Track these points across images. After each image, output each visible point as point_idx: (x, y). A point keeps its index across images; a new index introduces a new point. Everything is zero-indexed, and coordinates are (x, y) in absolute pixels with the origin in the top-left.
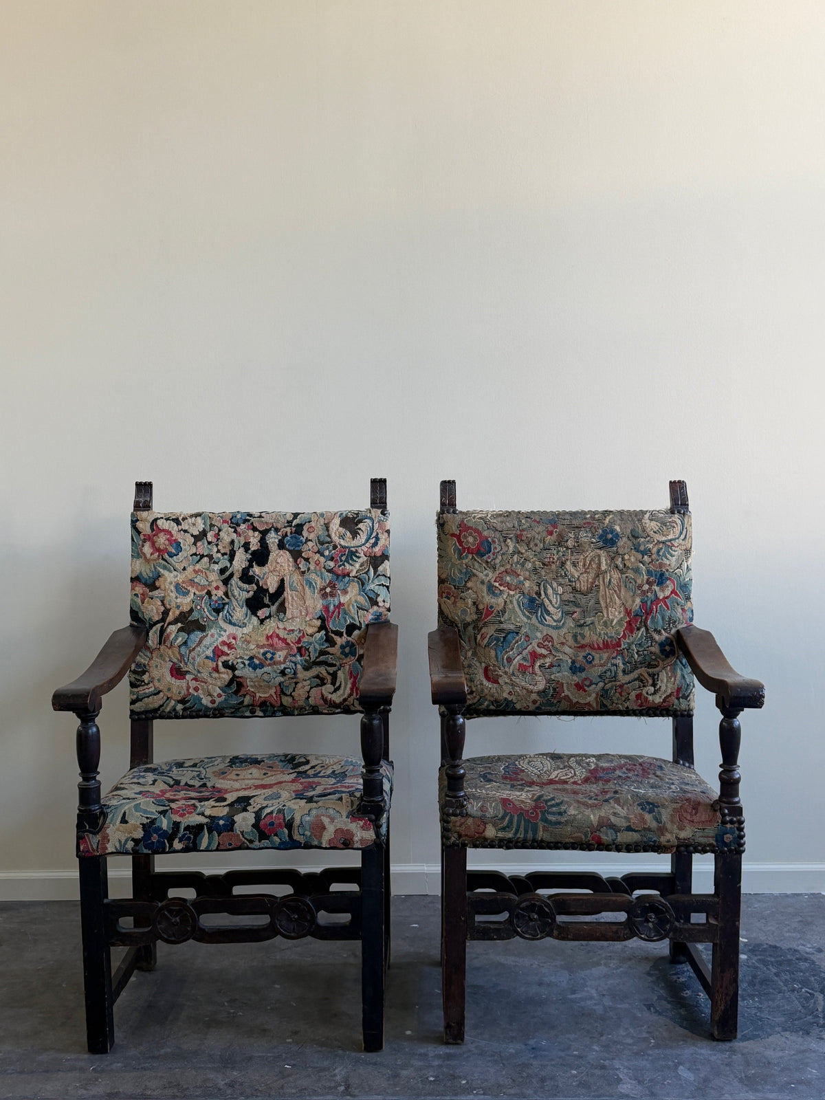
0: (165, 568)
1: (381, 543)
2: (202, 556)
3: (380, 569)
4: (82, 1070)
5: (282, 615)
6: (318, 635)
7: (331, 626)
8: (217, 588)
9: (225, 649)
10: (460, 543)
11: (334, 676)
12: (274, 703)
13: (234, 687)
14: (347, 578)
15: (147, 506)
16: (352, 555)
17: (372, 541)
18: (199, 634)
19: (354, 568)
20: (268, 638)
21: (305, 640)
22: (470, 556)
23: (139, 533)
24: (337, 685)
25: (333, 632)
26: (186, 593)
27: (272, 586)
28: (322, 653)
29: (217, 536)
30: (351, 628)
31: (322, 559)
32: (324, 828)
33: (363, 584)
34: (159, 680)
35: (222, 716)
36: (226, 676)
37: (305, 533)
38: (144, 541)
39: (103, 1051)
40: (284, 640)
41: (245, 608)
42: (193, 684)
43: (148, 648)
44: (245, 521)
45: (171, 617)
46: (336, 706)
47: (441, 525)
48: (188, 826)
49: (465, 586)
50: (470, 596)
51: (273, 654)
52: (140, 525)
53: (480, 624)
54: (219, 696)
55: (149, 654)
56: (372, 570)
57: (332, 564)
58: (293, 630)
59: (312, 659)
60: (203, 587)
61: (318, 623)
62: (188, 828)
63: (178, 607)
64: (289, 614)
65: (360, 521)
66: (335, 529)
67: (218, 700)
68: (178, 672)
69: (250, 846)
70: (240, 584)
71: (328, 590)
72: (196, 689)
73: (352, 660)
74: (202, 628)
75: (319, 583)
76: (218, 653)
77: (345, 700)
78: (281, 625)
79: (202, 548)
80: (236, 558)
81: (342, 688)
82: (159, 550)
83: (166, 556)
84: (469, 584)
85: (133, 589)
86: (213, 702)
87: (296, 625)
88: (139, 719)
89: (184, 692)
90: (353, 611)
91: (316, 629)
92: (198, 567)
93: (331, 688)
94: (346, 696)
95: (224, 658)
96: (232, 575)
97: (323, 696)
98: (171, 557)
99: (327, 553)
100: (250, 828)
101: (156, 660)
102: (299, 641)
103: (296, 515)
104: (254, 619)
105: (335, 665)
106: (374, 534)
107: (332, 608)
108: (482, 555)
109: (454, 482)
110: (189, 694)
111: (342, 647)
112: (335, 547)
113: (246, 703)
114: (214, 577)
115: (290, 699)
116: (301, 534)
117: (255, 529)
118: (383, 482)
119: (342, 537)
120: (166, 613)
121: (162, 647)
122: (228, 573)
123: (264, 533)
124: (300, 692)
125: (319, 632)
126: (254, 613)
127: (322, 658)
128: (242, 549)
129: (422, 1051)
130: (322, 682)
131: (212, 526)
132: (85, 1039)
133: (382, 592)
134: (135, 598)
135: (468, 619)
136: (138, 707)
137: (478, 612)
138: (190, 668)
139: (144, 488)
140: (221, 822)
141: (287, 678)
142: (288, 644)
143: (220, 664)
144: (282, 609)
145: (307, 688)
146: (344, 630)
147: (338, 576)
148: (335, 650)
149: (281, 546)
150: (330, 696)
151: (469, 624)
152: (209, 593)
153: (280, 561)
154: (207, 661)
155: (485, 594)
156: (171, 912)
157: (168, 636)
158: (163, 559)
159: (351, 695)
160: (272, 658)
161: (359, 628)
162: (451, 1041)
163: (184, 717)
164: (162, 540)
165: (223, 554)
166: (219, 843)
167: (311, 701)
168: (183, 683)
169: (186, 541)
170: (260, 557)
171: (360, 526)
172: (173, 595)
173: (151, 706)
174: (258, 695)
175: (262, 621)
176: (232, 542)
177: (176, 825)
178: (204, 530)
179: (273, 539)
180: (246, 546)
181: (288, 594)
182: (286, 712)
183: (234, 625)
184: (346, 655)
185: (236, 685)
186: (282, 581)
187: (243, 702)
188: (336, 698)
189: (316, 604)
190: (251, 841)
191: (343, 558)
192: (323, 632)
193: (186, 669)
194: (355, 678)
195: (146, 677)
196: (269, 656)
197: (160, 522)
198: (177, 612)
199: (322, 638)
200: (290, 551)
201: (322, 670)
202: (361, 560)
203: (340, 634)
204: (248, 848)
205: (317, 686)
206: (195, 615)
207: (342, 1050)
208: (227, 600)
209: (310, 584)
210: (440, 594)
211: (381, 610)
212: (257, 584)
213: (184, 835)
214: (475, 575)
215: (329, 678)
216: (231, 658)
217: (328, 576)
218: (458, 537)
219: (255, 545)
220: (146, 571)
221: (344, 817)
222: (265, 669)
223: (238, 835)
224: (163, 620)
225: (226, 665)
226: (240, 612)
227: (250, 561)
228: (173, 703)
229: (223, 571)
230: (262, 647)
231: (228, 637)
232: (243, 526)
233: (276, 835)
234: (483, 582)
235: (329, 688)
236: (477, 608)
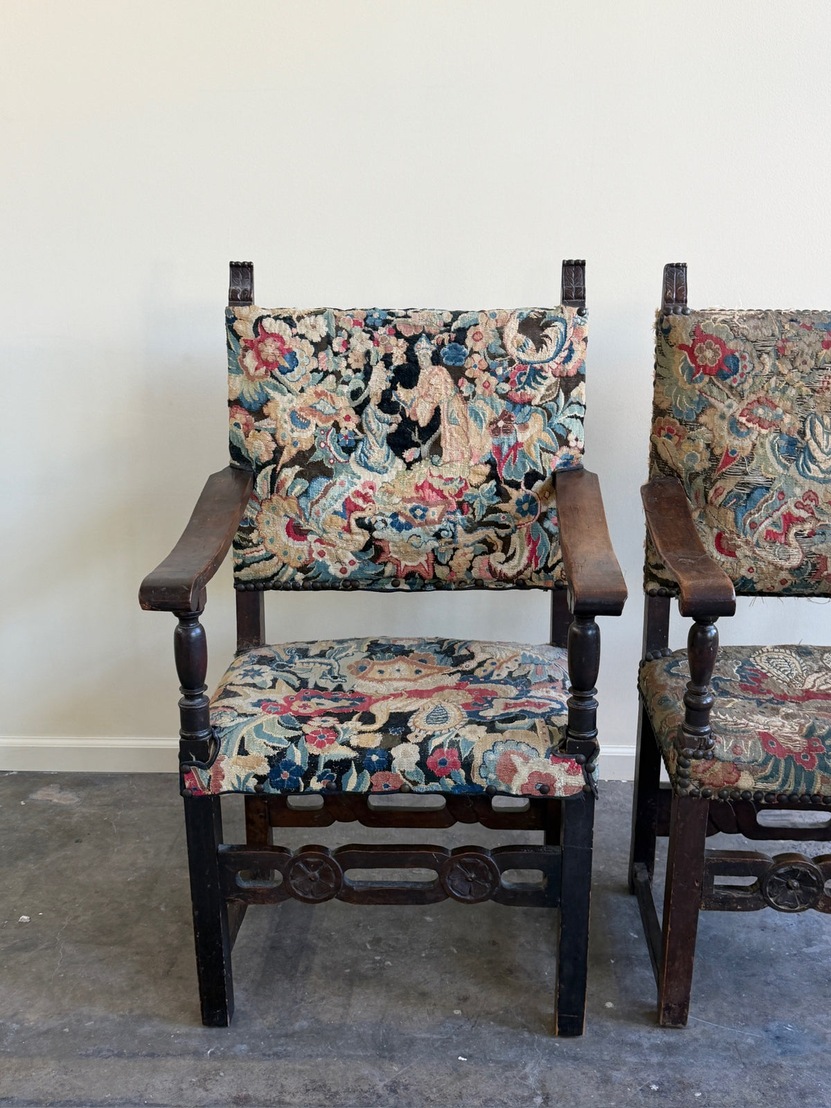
0: (275, 388)
1: (575, 357)
2: (326, 374)
3: (574, 393)
4: (197, 1054)
5: (436, 458)
6: (486, 487)
7: (504, 474)
8: (348, 418)
9: (360, 502)
10: (694, 359)
11: (507, 541)
12: (425, 575)
13: (372, 553)
14: (527, 408)
15: (247, 299)
16: (536, 374)
17: (564, 354)
18: (322, 482)
19: (537, 393)
20: (417, 488)
21: (470, 491)
22: (707, 379)
23: (238, 337)
24: (510, 552)
25: (507, 482)
26: (305, 425)
27: (424, 419)
28: (492, 510)
29: (346, 344)
30: (532, 477)
31: (493, 380)
32: (515, 771)
33: (550, 416)
34: (272, 541)
35: (355, 588)
36: (361, 538)
37: (469, 342)
38: (246, 349)
39: (223, 1024)
40: (440, 493)
41: (386, 447)
42: (317, 547)
43: (256, 498)
44: (386, 323)
45: (285, 458)
46: (507, 580)
47: (663, 330)
48: (330, 761)
49: (696, 421)
50: (702, 436)
51: (425, 510)
52: (238, 326)
53: (715, 476)
54: (352, 563)
55: (257, 506)
56: (562, 395)
57: (506, 387)
58: (451, 480)
59: (478, 519)
60: (329, 417)
61: (486, 469)
62: (329, 764)
63: (295, 444)
64: (446, 457)
65: (548, 325)
66: (511, 336)
67: (350, 569)
68: (296, 531)
69: (416, 789)
70: (380, 413)
71: (501, 424)
72: (321, 554)
73: (531, 520)
74: (328, 474)
75: (488, 414)
76: (349, 507)
77: (520, 573)
78: (435, 472)
79: (326, 361)
80: (373, 377)
81: (517, 556)
82: (266, 363)
83: (277, 372)
84: (703, 419)
85: (232, 416)
86: (343, 571)
87: (455, 471)
88: (246, 589)
89: (305, 557)
90: (535, 453)
91: (484, 478)
92: (320, 388)
93: (503, 557)
94: (521, 567)
95: (358, 514)
96: (367, 401)
97: (490, 566)
98: (284, 373)
99: (500, 371)
100: (414, 766)
101: (267, 515)
102: (460, 494)
103: (456, 315)
104: (399, 462)
105: (507, 527)
106: (567, 344)
107: (505, 449)
108: (725, 378)
109: (684, 266)
110: (312, 560)
111: (519, 503)
112: (511, 362)
113: (387, 573)
114: (344, 404)
115: (446, 570)
116: (463, 343)
117: (399, 335)
118: (580, 265)
119: (522, 348)
120: (279, 451)
121: (275, 497)
122: (362, 398)
123: (412, 341)
124: (460, 561)
125: (487, 481)
126: (399, 454)
127: (491, 517)
128: (381, 364)
129: (633, 1037)
130: (490, 549)
131: (339, 329)
133: (575, 426)
134: (235, 429)
135: (698, 468)
136: (245, 574)
137: (713, 458)
138: (312, 526)
139: (241, 271)
140: (375, 758)
141: (443, 542)
142: (444, 497)
143: (353, 523)
144: (437, 449)
145: (470, 556)
146: (522, 480)
147: (515, 404)
148: (510, 507)
149: (436, 360)
150: (499, 567)
151: (697, 474)
152: (336, 426)
154: (335, 518)
155: (725, 433)
156: (307, 864)
157: (283, 483)
158: (273, 376)
159: (528, 565)
160: (422, 516)
161: (543, 478)
162: (667, 1024)
163: (305, 588)
164: (270, 349)
165: (356, 371)
166: (372, 784)
167: (475, 573)
168: (302, 546)
169: (304, 351)
170: (407, 375)
171: (548, 331)
172: (288, 426)
173: (262, 575)
174: (403, 563)
175: (409, 466)
176: (368, 354)
177: (314, 759)
178: (328, 336)
179: (424, 350)
180: (387, 360)
181: (445, 428)
182: (439, 585)
183: (371, 469)
184: (524, 513)
185: (374, 549)
186: (437, 410)
187: (383, 572)
188: (509, 570)
189: (484, 443)
190: (415, 783)
191: (523, 379)
192: (493, 483)
193: (307, 527)
194: (535, 544)
195: (254, 536)
196: (419, 512)
197: (267, 323)
198: (294, 451)
199: (490, 490)
200: (447, 367)
201: (490, 533)
202: (547, 383)
203: (517, 486)
204: (411, 791)
205: (483, 553)
206: (318, 456)
207: (530, 1031)
208: (360, 435)
209: (476, 415)
210: (657, 430)
211: (573, 452)
212: (403, 415)
213: (324, 774)
214: (712, 406)
215: (500, 543)
216: (367, 515)
217: (501, 405)
218: (691, 351)
219: (399, 359)
220: (250, 392)
221: (543, 756)
222: (414, 530)
223: (397, 776)
224: (275, 460)
225: (360, 523)
226: (379, 452)
227: (393, 382)
228: (290, 570)
229: (355, 394)
230: (410, 500)
231: (364, 486)
232: (382, 331)
233: (449, 777)
234: (722, 417)
235: (499, 556)
236: (712, 453)
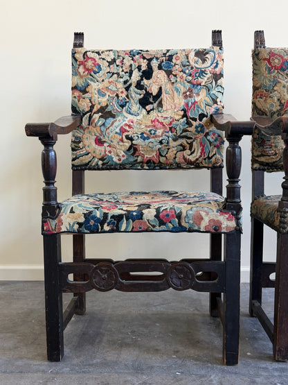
0: (92, 80)
1: (219, 66)
2: (113, 74)
3: (219, 81)
4: (44, 372)
5: (160, 109)
6: (182, 120)
7: (189, 114)
8: (122, 92)
9: (127, 128)
10: (270, 63)
11: (191, 145)
12: (155, 161)
13: (132, 151)
14: (199, 87)
15: (81, 46)
16: (203, 73)
17: (214, 65)
18: (111, 120)
19: (203, 81)
20: (152, 122)
21: (175, 122)
22: (276, 71)
23: (76, 60)
24: (193, 150)
25: (191, 118)
26: (104, 95)
27: (155, 91)
28: (185, 131)
29: (122, 62)
30: (202, 116)
31: (184, 75)
32: (202, 219)
33: (209, 90)
34: (88, 146)
35: (125, 169)
36: (127, 144)
37: (174, 60)
38: (79, 65)
39: (57, 360)
40: (162, 123)
41: (138, 105)
42: (108, 149)
43: (82, 128)
44: (138, 53)
45: (95, 109)
46: (190, 163)
47: (256, 55)
48: (113, 215)
49: (273, 89)
50: (275, 95)
51: (155, 131)
52: (77, 56)
53: (283, 112)
54: (123, 156)
55: (82, 131)
56: (214, 82)
57: (190, 78)
58: (167, 118)
59: (178, 134)
60: (114, 92)
61: (182, 113)
62: (113, 217)
63: (99, 103)
64: (164, 108)
65: (207, 53)
66: (192, 58)
67: (122, 159)
68: (99, 142)
69: (155, 229)
70: (136, 90)
71: (188, 93)
72: (110, 152)
73: (201, 136)
74: (114, 116)
75: (183, 90)
76: (122, 130)
77: (197, 159)
78: (160, 115)
79: (113, 68)
80: (133, 75)
81: (196, 152)
82: (88, 70)
83: (92, 73)
84: (275, 88)
85: (73, 94)
86: (120, 160)
87: (169, 114)
88: (77, 170)
89: (103, 153)
90: (203, 106)
91: (181, 117)
92: (111, 80)
93: (189, 152)
94: (197, 157)
95: (126, 134)
96: (130, 85)
97: (184, 157)
98: (95, 73)
99: (187, 71)
100: (153, 218)
101: (87, 135)
102: (171, 123)
103: (168, 51)
104: (144, 110)
105: (191, 138)
106: (216, 61)
107: (190, 104)
108: (284, 70)
109: (263, 31)
110: (106, 155)
111: (196, 127)
112: (192, 68)
113: (138, 161)
114: (121, 86)
115: (164, 159)
116: (171, 61)
117: (144, 58)
118: (220, 32)
119: (196, 62)
120: (92, 107)
121: (90, 127)
122: (128, 84)
123: (150, 60)
124: (171, 154)
125: (182, 118)
126: (144, 107)
127: (184, 134)
128: (137, 69)
129: (264, 366)
130: (184, 149)
131: (119, 56)
132: (46, 352)
133: (219, 95)
134: (74, 99)
135: (274, 110)
136: (77, 162)
137: (281, 104)
138: (106, 139)
139: (79, 36)
140: (135, 214)
141: (163, 145)
142: (164, 125)
143: (124, 137)
144: (160, 105)
145: (175, 152)
146: (197, 117)
147: (194, 85)
148: (192, 129)
149: (160, 67)
150: (188, 157)
151: (274, 113)
152: (117, 96)
153: (159, 76)
154: (116, 135)
155: (286, 94)
156: (101, 271)
157: (94, 120)
158: (91, 75)
159: (201, 156)
160: (154, 134)
161: (207, 117)
162: (280, 359)
163: (102, 169)
164: (90, 64)
165: (126, 73)
166: (133, 227)
167: (177, 160)
168: (102, 148)
169: (104, 65)
170: (148, 74)
171: (207, 56)
172: (97, 96)
173: (84, 162)
174: (146, 156)
175: (148, 112)
176: (131, 66)
177: (106, 215)
178: (114, 59)
179: (155, 64)
180: (139, 68)
181: (164, 96)
182: (162, 166)
183: (132, 114)
184: (199, 132)
185: (133, 149)
186: (161, 88)
187: (137, 160)
188: (192, 158)
189: (181, 102)
190: (154, 226)
191: (197, 75)
192: (185, 118)
193: (104, 140)
194: (204, 146)
195: (81, 145)
196: (153, 132)
197: (88, 53)
198: (99, 107)
199: (184, 122)
200: (165, 71)
201: (184, 141)
202: (208, 76)
203: (195, 120)
204: (152, 231)
205: (181, 151)
206: (109, 109)
207: (211, 363)
208: (128, 100)
209: (177, 90)
210: (255, 96)
211: (219, 107)
212: (146, 90)
213: (111, 221)
214: (279, 82)
215: (188, 146)
216: (130, 134)
217: (188, 85)
218: (269, 60)
219: (144, 67)
220: (81, 83)
221: (215, 212)
222: (151, 140)
223: (145, 222)
224: (91, 111)
225: (127, 137)
226: (135, 107)
227: (142, 77)
228: (97, 160)
229: (125, 82)
230: (149, 127)
231: (129, 121)
232: (137, 56)
233: (170, 222)
234: (284, 87)
235: (188, 152)
236: (280, 102)
